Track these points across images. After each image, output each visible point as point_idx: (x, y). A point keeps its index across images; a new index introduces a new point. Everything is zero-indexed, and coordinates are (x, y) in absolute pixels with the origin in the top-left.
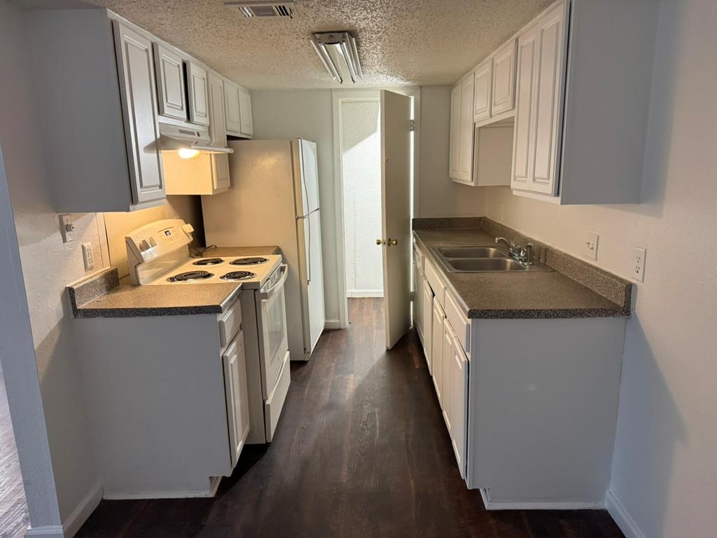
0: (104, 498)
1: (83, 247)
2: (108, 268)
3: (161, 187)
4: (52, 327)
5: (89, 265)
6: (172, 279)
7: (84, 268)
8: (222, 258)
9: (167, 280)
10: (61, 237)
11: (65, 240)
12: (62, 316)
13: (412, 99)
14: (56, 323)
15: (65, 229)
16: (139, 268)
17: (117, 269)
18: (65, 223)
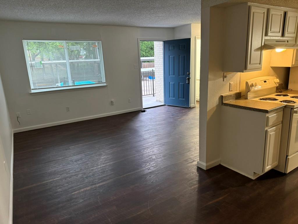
0: (221, 164)
1: (230, 83)
2: (238, 91)
3: (260, 64)
5: (231, 89)
6: (261, 99)
7: (229, 90)
8: (288, 95)
9: (259, 99)
10: (222, 80)
11: (223, 81)
12: (218, 103)
14: (215, 106)
15: (225, 77)
16: (249, 93)
17: (241, 92)
18: (225, 75)
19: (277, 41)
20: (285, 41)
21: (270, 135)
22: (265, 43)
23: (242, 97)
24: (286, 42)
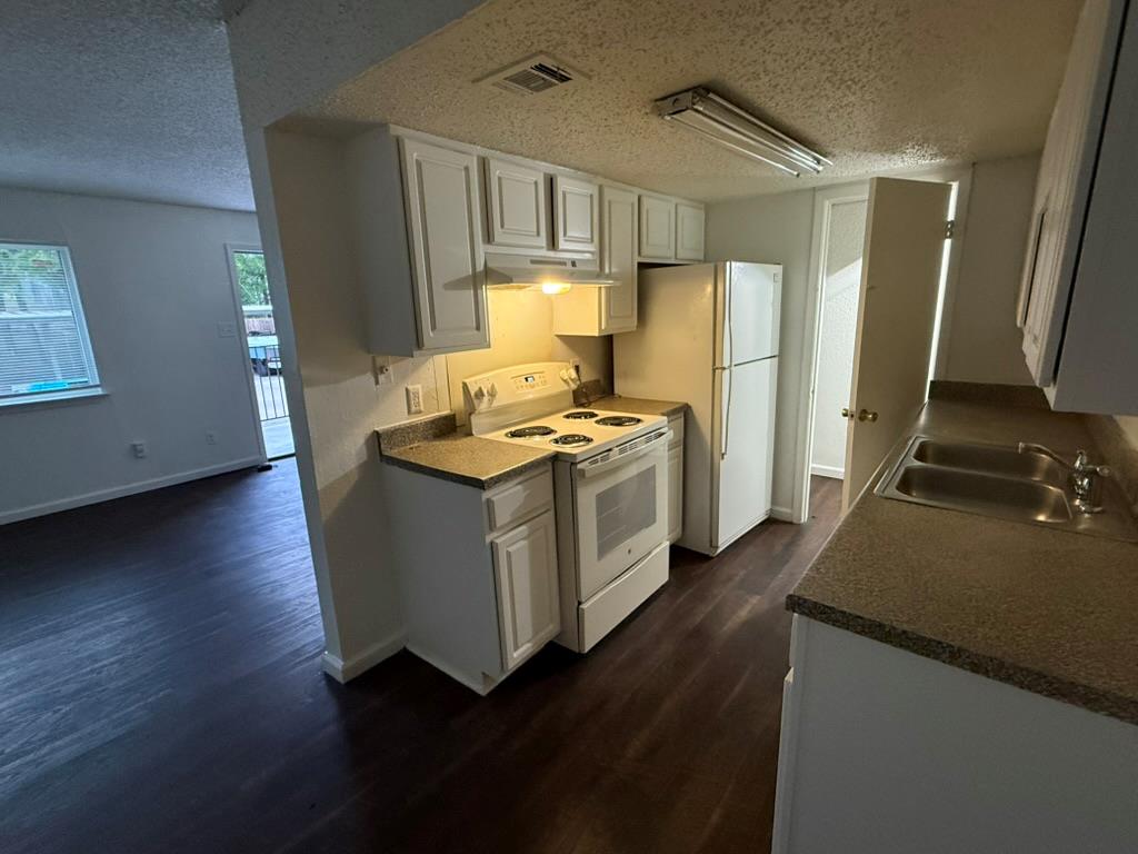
0: (407, 647)
1: (407, 390)
2: (446, 412)
3: (478, 328)
4: (347, 470)
5: (413, 409)
6: (514, 435)
7: (406, 411)
8: (597, 412)
9: (506, 435)
10: (373, 379)
11: (377, 383)
12: (365, 458)
13: (955, 186)
14: (353, 466)
15: (378, 371)
16: (472, 417)
17: (454, 415)
18: (379, 364)
19: (533, 262)
20: (565, 264)
21: (509, 554)
22: (490, 265)
23: (458, 429)
24: (569, 264)
